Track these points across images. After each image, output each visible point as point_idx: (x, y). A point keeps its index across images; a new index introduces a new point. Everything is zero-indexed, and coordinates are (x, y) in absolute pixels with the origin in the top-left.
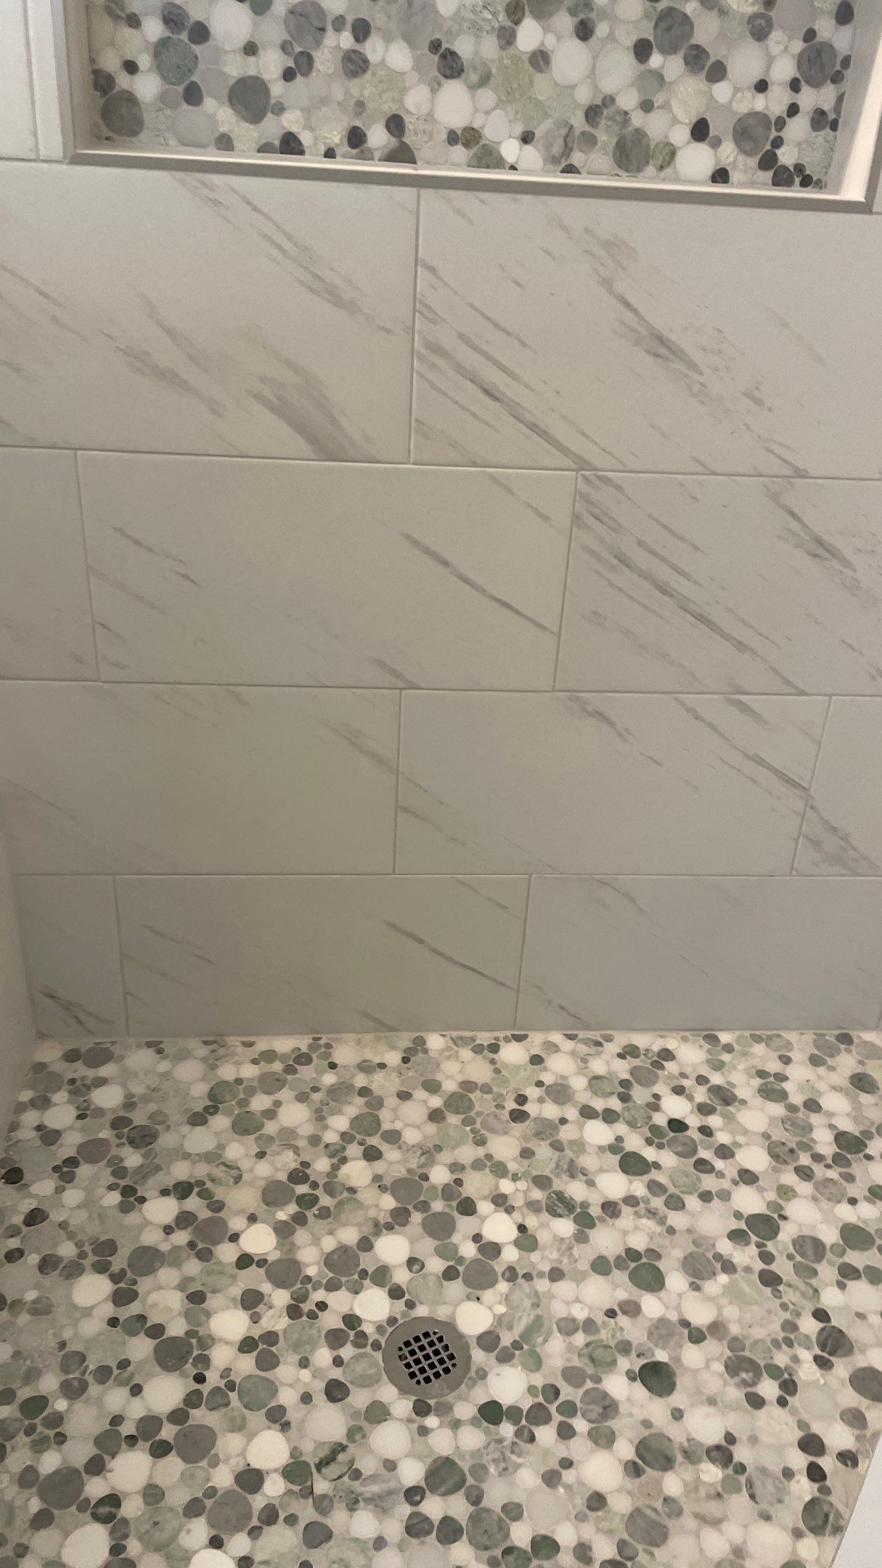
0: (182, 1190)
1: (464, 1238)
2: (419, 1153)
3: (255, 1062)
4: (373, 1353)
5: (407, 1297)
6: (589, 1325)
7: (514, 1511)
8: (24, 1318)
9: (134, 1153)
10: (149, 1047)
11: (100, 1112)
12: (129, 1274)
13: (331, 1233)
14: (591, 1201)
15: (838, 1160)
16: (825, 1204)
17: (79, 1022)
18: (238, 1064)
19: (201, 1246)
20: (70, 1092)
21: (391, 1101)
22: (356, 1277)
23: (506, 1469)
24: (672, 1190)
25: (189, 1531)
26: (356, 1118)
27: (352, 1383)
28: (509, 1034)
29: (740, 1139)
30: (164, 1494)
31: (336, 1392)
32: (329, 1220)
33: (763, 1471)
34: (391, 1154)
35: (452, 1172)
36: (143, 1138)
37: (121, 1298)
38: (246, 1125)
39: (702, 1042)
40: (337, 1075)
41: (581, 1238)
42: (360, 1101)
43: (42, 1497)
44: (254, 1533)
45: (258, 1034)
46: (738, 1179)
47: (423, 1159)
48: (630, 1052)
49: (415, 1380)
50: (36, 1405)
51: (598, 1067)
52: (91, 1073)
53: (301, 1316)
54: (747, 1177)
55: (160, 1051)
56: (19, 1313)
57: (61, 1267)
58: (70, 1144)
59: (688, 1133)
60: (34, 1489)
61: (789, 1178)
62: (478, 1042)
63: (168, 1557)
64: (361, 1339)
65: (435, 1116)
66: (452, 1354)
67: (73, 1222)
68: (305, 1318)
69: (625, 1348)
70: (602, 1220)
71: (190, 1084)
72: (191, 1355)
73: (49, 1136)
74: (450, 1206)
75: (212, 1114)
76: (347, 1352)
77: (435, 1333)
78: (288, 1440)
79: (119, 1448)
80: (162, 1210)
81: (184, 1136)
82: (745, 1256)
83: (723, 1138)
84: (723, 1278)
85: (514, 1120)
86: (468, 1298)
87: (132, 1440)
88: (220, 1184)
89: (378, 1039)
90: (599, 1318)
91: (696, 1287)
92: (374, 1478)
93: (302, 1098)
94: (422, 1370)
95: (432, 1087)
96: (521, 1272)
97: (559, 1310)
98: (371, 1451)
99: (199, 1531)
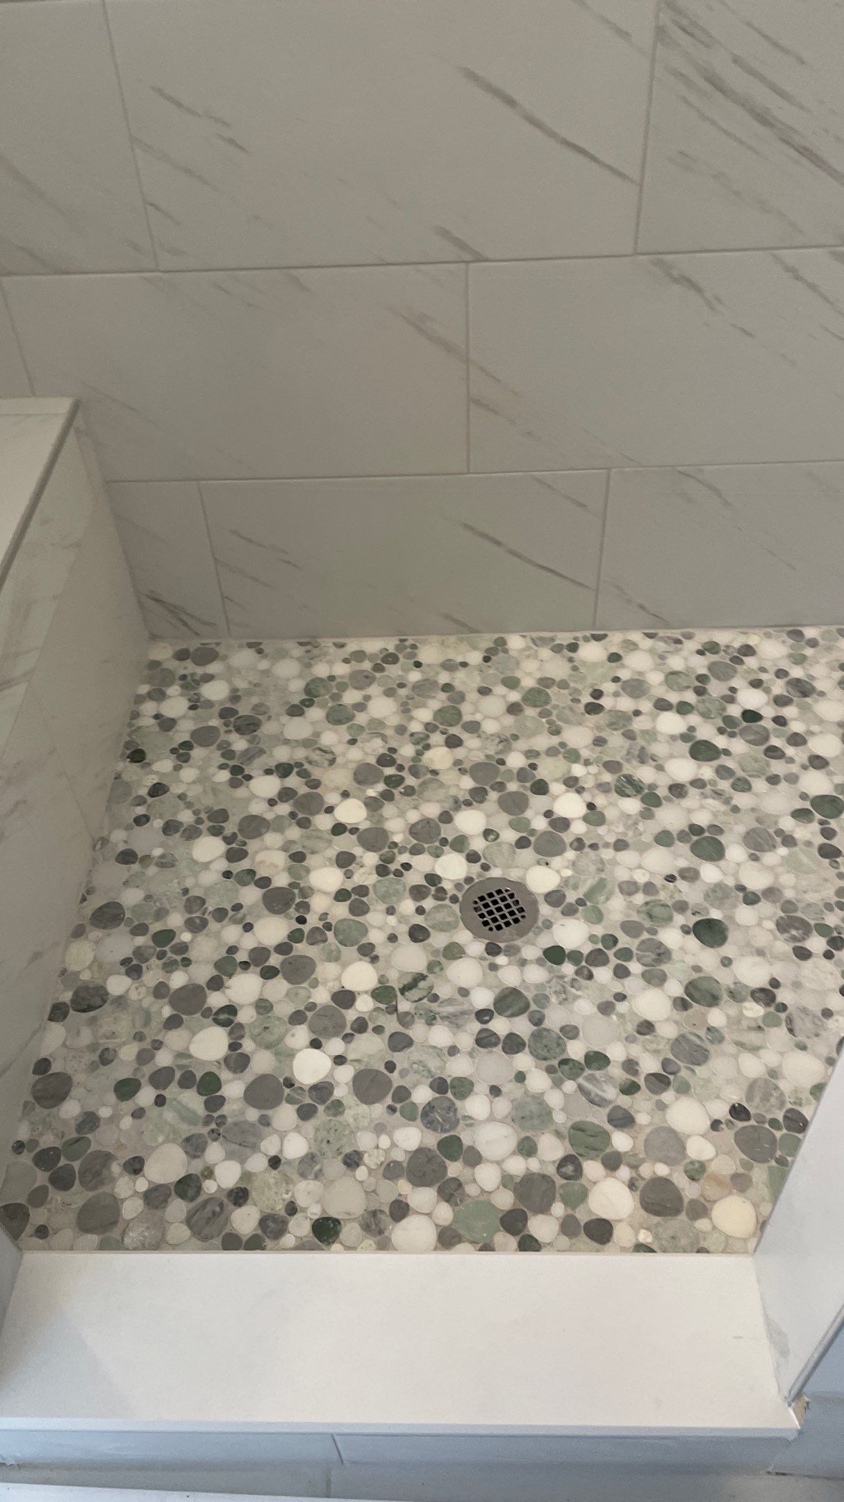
0: (284, 770)
1: (537, 813)
2: (497, 740)
3: (346, 661)
4: (451, 905)
5: (483, 861)
6: (649, 888)
7: (571, 1032)
8: (152, 870)
9: (241, 738)
10: (250, 647)
11: (209, 704)
12: (240, 837)
13: (416, 808)
14: (659, 783)
17: (185, 624)
18: (330, 663)
19: (300, 816)
20: (182, 687)
21: (472, 696)
22: (437, 844)
23: (565, 999)
24: (740, 773)
25: (293, 1035)
26: (440, 710)
27: (433, 927)
28: (588, 633)
29: (815, 728)
30: (272, 1007)
31: (418, 934)
32: (414, 797)
33: (804, 1010)
34: (471, 742)
35: (528, 758)
36: (248, 726)
37: (235, 855)
38: (338, 716)
39: (785, 637)
40: (422, 672)
41: (647, 815)
42: (443, 696)
43: (173, 1004)
44: (348, 1038)
45: (346, 636)
46: (808, 764)
47: (500, 747)
48: (710, 648)
49: (488, 927)
50: (165, 937)
51: (676, 663)
52: (200, 671)
53: (388, 874)
54: (818, 762)
55: (260, 652)
56: (148, 866)
57: (182, 829)
58: (183, 731)
59: (762, 723)
60: (166, 1000)
62: (557, 642)
63: (277, 1054)
64: (441, 894)
65: (514, 709)
66: (522, 908)
67: (190, 794)
68: (392, 876)
69: (682, 907)
70: (668, 799)
71: (288, 680)
72: (293, 903)
73: (166, 724)
74: (524, 787)
75: (308, 706)
76: (428, 903)
77: (507, 891)
78: (377, 970)
79: (235, 970)
80: (266, 786)
81: (284, 725)
82: (808, 832)
83: (796, 727)
84: (783, 851)
85: (589, 712)
86: (539, 863)
87: (245, 965)
88: (317, 765)
89: (461, 640)
90: (659, 882)
91: (754, 858)
92: (450, 1001)
93: (389, 693)
94: (495, 920)
95: (512, 683)
96: (587, 842)
97: (622, 875)
98: (448, 981)
99: (300, 1035)
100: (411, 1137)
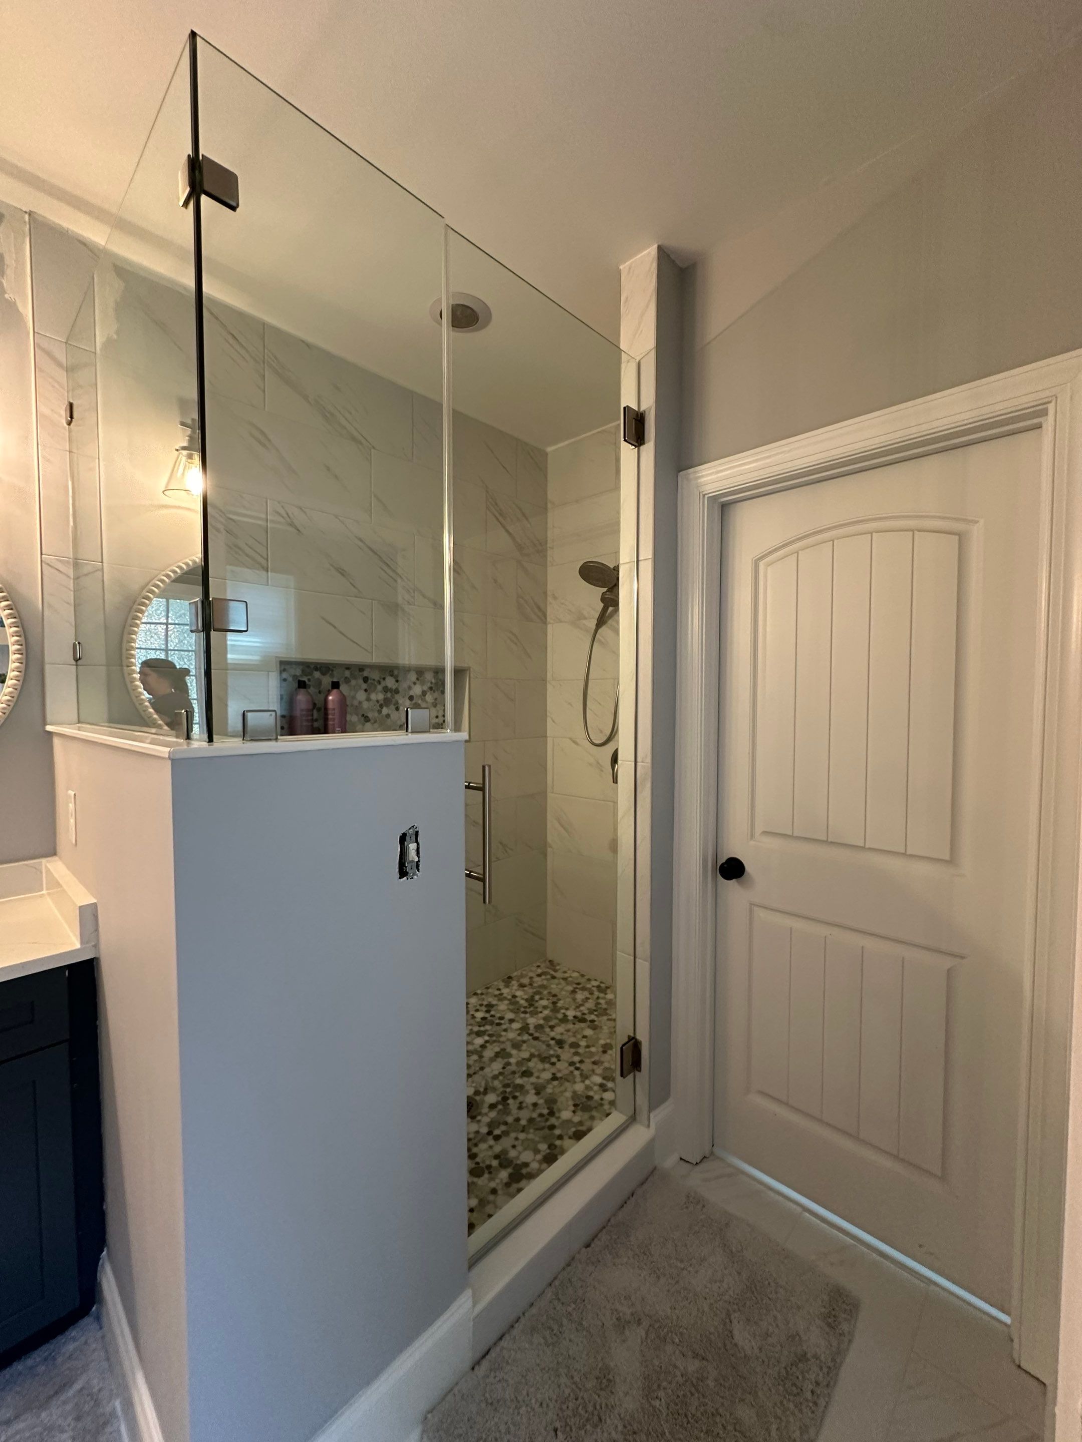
6: (501, 1074)
7: (517, 1120)
15: (531, 1005)
16: (536, 1016)
33: (567, 1075)
41: (481, 1057)
54: (511, 1021)
61: (522, 1015)
69: (514, 1073)
82: (526, 1037)
83: (498, 1015)
84: (525, 1045)
90: (501, 1070)
91: (519, 1051)
97: (490, 1075)
100: (504, 1175)
